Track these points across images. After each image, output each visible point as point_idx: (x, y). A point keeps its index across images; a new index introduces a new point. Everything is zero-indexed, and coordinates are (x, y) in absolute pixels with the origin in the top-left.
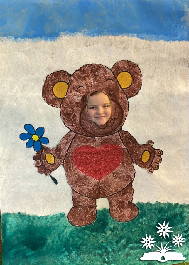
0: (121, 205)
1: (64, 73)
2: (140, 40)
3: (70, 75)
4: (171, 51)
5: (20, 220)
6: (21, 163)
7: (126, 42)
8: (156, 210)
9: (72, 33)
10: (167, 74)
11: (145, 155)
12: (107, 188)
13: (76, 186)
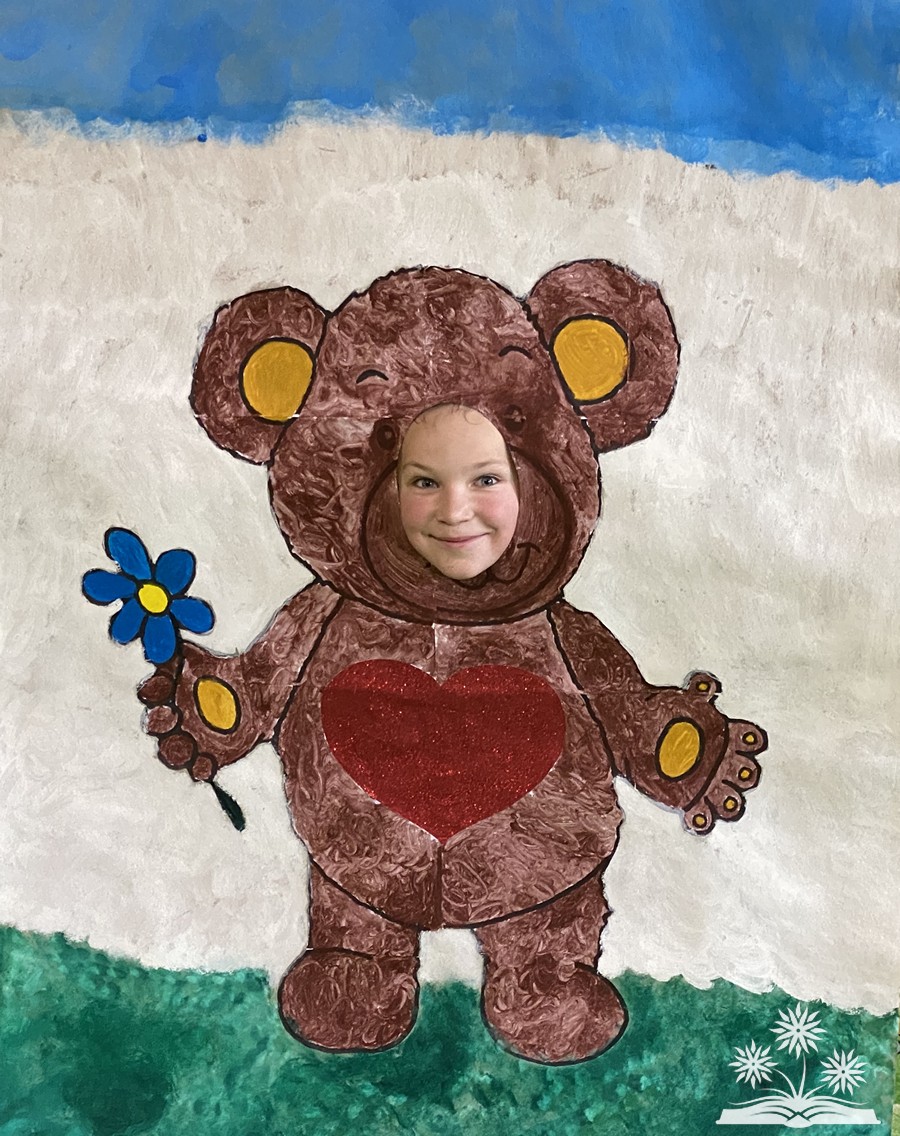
0: (541, 976)
1: (297, 300)
2: (680, 163)
3: (327, 312)
4: (833, 231)
5: (62, 968)
6: (83, 705)
7: (605, 169)
8: (715, 1021)
9: (349, 108)
10: (810, 348)
11: (677, 743)
12: (478, 883)
13: (330, 849)
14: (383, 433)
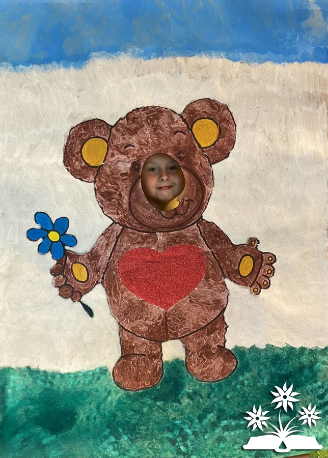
0: (206, 352)
1: (100, 123)
2: (231, 62)
3: (111, 126)
4: (286, 81)
5: (30, 379)
6: (29, 280)
7: (205, 67)
8: (268, 359)
9: (112, 53)
10: (281, 121)
11: (245, 263)
12: (180, 323)
13: (126, 319)
14: (135, 166)
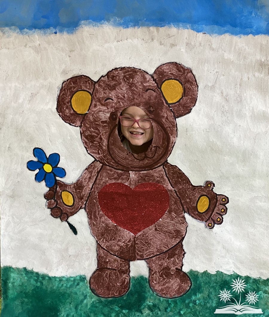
1: (86, 79)
2: (196, 33)
3: (95, 82)
4: (241, 50)
5: (26, 278)
6: (28, 201)
7: (174, 36)
8: (217, 283)
9: (97, 22)
10: (236, 85)
11: (202, 202)
12: (146, 246)
13: (102, 239)
14: (113, 116)
